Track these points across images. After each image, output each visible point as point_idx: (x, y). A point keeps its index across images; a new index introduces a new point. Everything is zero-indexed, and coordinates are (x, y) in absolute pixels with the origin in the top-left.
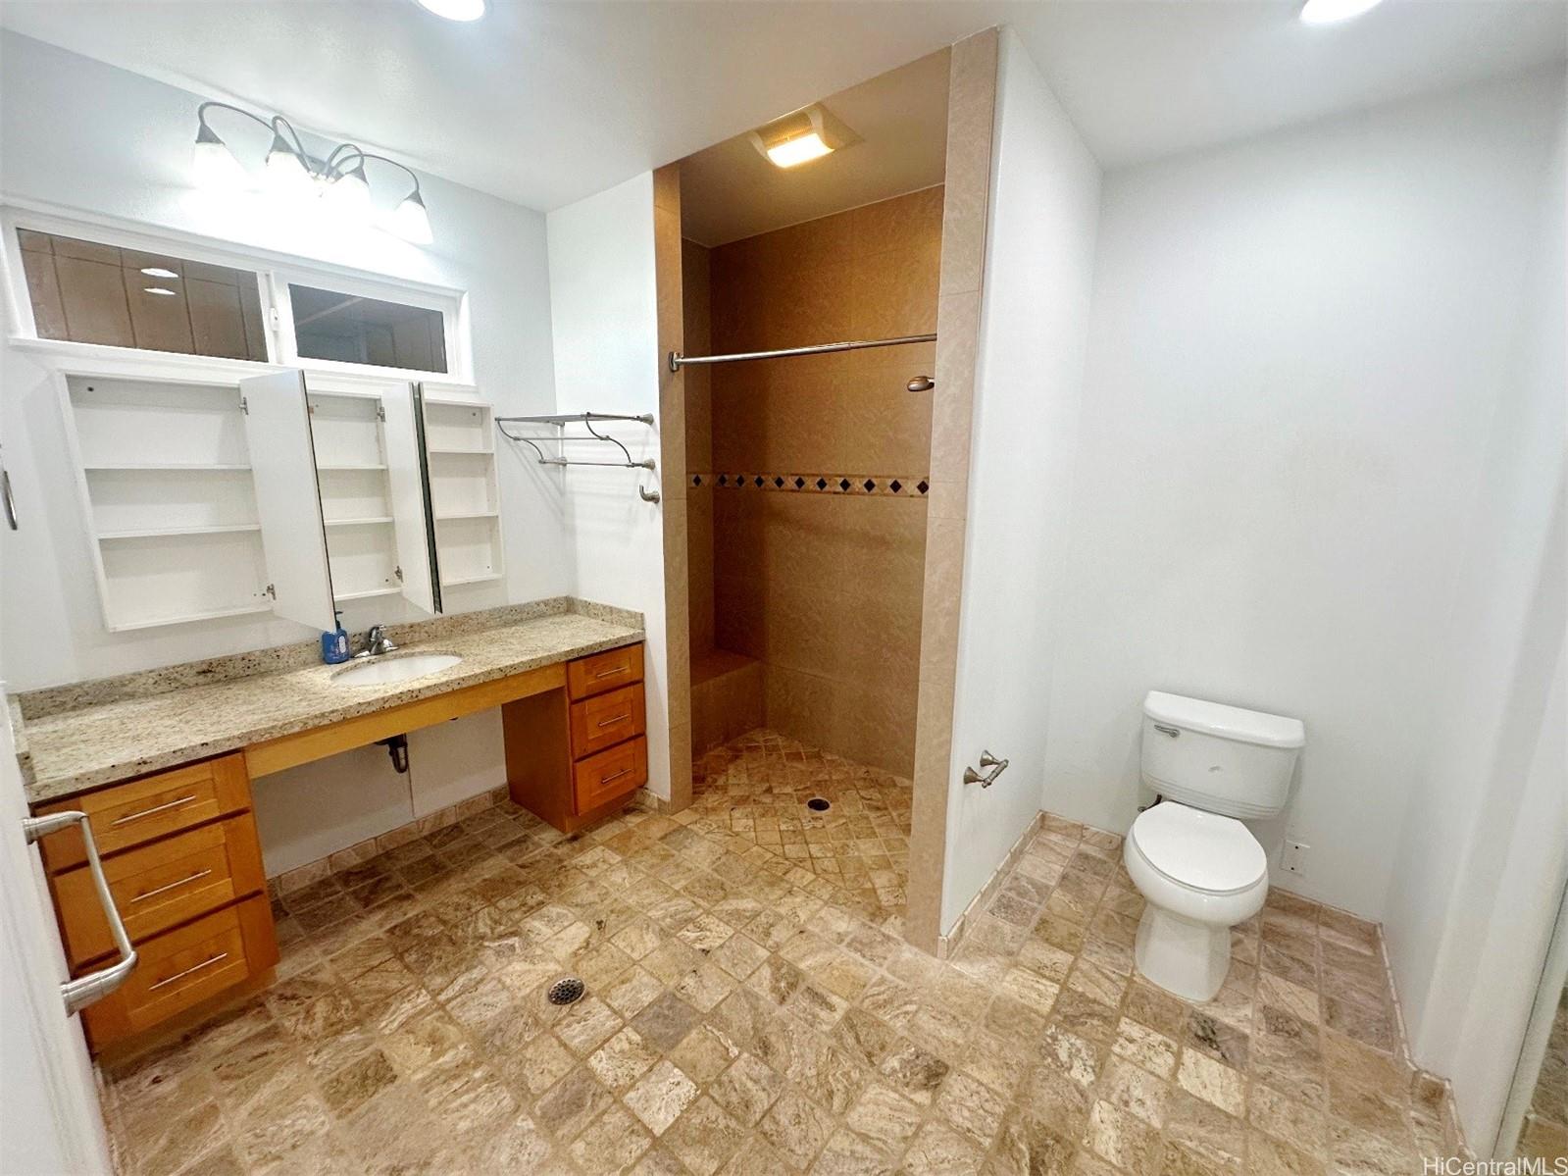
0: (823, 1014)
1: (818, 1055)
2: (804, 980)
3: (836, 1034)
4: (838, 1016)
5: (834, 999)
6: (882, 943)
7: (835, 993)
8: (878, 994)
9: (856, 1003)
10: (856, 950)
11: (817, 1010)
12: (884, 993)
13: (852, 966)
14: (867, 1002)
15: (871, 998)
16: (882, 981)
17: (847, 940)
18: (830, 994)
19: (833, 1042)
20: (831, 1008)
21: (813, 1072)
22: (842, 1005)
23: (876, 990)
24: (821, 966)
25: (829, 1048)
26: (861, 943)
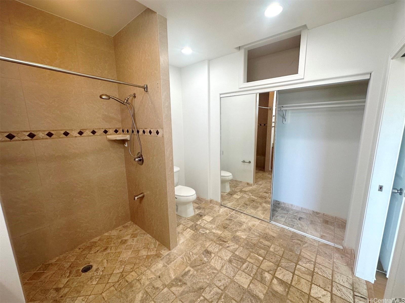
0: (191, 273)
1: (203, 275)
2: (179, 277)
3: (197, 271)
4: (192, 269)
5: (187, 270)
6: (170, 256)
7: (184, 270)
8: (186, 259)
9: (188, 265)
10: (171, 262)
11: (190, 274)
12: (186, 258)
13: (176, 264)
14: (188, 262)
15: (187, 261)
16: (182, 258)
17: (166, 264)
18: (185, 271)
19: (199, 271)
20: (189, 271)
21: (208, 276)
22: (188, 268)
23: (185, 260)
24: (174, 272)
25: (201, 272)
26: (168, 261)
